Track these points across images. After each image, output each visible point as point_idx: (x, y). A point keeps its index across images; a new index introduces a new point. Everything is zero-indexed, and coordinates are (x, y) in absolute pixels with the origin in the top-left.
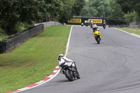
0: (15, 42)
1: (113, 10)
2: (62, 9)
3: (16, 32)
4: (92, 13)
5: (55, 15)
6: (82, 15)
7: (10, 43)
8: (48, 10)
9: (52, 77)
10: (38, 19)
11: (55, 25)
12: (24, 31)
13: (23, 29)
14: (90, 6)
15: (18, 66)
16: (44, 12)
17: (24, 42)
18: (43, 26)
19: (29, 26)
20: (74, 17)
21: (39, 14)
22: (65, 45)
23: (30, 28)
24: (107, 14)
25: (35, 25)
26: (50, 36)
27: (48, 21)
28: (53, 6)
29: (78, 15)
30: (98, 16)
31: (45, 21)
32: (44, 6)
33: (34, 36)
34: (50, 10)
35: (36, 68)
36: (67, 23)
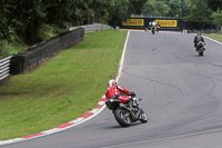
1: (194, 6)
2: (113, 4)
3: (40, 40)
4: (161, 10)
5: (103, 14)
6: (145, 13)
7: (31, 57)
8: (90, 6)
9: (96, 112)
10: (74, 20)
11: (102, 30)
12: (54, 38)
13: (51, 35)
15: (42, 95)
16: (84, 9)
17: (52, 56)
18: (82, 32)
19: (61, 31)
20: (133, 16)
21: (78, 12)
22: (118, 61)
23: (63, 34)
24: (185, 12)
25: (71, 29)
26: (94, 47)
27: (91, 23)
29: (139, 13)
30: (170, 16)
31: (86, 23)
33: (69, 47)
34: (94, 5)
35: (71, 98)
36: (122, 27)
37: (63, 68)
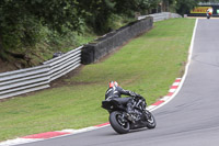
0: (110, 45)
3: (110, 30)
5: (171, 2)
7: (101, 47)
9: (167, 99)
10: (143, 9)
11: (170, 19)
12: (123, 28)
13: (121, 25)
17: (122, 45)
18: (151, 19)
19: (130, 20)
20: (200, 4)
22: (187, 49)
23: (132, 23)
25: (140, 18)
26: (163, 35)
27: (159, 11)
31: (154, 12)
33: (138, 36)
35: (142, 87)
36: (190, 15)
37: (133, 57)
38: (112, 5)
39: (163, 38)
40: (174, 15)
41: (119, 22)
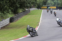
0: (18, 17)
2: (38, 3)
3: (18, 13)
4: (51, 4)
5: (35, 5)
6: (47, 5)
7: (15, 18)
8: (32, 3)
10: (27, 7)
11: (35, 10)
12: (22, 12)
13: (21, 11)
14: (50, 1)
15: (19, 28)
16: (30, 4)
17: (21, 17)
18: (30, 10)
21: (28, 5)
22: (40, 18)
23: (24, 11)
24: (58, 4)
25: (26, 10)
26: (33, 14)
27: (32, 8)
28: (34, 1)
29: (45, 5)
31: (30, 8)
32: (30, 2)
33: (26, 15)
34: (33, 3)
36: (41, 9)
37: (24, 21)
38: (19, 6)
39: (33, 15)
40: (36, 9)
41: (20, 11)
